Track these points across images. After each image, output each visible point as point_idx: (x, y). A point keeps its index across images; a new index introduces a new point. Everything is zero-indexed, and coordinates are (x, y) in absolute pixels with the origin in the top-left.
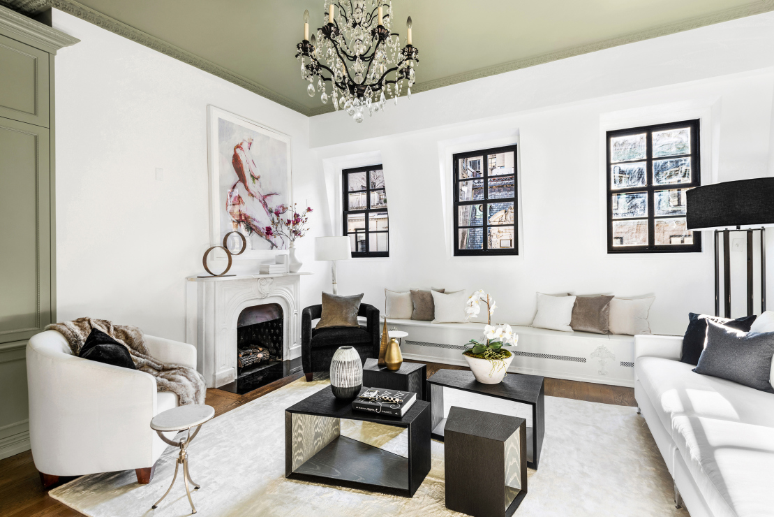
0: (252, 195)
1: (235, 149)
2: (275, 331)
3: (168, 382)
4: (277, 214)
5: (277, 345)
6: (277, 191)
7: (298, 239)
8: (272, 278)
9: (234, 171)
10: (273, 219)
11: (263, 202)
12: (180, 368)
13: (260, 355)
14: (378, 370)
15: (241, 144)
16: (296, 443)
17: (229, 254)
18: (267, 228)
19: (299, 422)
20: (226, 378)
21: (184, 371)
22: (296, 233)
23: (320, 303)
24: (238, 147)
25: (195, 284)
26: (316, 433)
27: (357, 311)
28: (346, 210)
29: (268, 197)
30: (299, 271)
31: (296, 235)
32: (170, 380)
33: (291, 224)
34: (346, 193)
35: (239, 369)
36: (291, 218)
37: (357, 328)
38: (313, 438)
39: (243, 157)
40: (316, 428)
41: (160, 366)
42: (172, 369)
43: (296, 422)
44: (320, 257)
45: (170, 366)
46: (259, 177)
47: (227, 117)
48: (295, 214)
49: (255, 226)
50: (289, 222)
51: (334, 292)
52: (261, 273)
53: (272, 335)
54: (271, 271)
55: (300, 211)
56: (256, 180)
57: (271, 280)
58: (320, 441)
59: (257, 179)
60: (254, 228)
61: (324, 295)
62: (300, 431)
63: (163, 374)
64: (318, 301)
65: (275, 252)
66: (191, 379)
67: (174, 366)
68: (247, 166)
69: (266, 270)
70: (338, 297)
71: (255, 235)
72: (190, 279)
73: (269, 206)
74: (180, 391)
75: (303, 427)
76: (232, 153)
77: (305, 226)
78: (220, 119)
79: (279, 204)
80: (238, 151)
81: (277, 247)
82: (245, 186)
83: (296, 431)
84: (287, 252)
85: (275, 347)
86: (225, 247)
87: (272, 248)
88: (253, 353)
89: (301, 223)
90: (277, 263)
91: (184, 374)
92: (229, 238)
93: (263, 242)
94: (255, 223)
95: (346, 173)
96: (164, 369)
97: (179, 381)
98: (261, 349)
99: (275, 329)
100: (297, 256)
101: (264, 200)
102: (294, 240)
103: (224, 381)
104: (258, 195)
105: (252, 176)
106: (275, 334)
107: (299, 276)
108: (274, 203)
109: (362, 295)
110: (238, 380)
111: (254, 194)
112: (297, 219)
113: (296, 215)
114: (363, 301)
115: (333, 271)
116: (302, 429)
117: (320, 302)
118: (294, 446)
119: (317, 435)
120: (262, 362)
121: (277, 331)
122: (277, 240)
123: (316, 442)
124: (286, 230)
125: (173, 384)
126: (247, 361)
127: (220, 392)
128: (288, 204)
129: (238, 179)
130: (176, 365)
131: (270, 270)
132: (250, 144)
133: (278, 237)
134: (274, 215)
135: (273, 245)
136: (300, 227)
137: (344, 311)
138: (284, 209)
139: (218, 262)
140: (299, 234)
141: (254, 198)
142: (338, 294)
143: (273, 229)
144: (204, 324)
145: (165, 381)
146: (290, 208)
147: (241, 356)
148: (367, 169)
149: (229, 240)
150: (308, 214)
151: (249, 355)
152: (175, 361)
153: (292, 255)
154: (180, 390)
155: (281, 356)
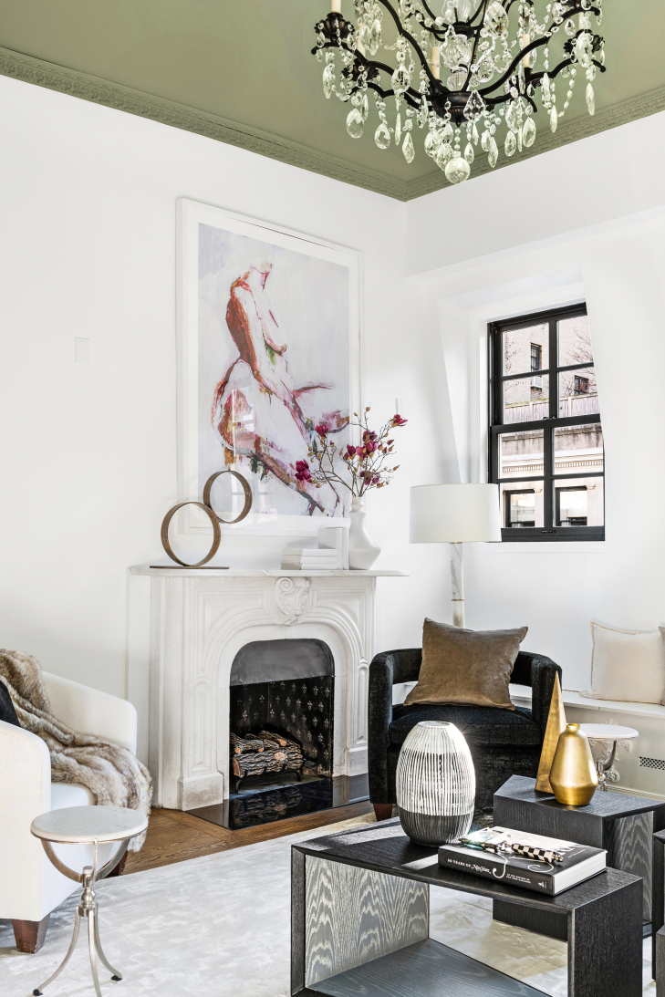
0: (269, 391)
1: (232, 289)
2: (315, 706)
3: (77, 766)
4: (323, 431)
5: (321, 737)
6: (326, 381)
7: (371, 491)
8: (307, 579)
9: (230, 338)
10: (315, 444)
11: (291, 404)
12: (103, 745)
13: (281, 756)
14: (533, 800)
15: (246, 278)
16: (314, 924)
17: (216, 521)
18: (298, 463)
19: (324, 880)
20: (206, 792)
21: (111, 751)
22: (369, 478)
23: (418, 644)
24: (239, 283)
25: (145, 581)
26: (367, 917)
27: (509, 669)
28: (496, 424)
29: (304, 395)
30: (374, 568)
31: (367, 481)
32: (80, 762)
33: (357, 457)
34: (496, 381)
35: (233, 778)
36: (357, 441)
37: (505, 709)
38: (357, 925)
39: (249, 309)
40: (365, 904)
41: (67, 737)
42: (89, 745)
43: (314, 879)
44: (421, 533)
45: (86, 740)
46: (284, 349)
47: (216, 220)
48: (367, 433)
49: (272, 459)
50: (351, 451)
51: (457, 621)
52: (285, 566)
53: (310, 715)
54: (305, 562)
55: (377, 424)
56: (276, 356)
57: (305, 584)
58: (375, 936)
59: (280, 353)
60: (271, 464)
61: (429, 627)
62: (324, 900)
63: (70, 750)
64: (414, 640)
65: (318, 520)
66: (122, 767)
67: (93, 740)
68: (259, 323)
69: (293, 560)
70: (461, 632)
71: (273, 482)
72: (137, 570)
73: (306, 415)
74: (99, 788)
75: (334, 894)
76: (227, 298)
77: (389, 461)
78: (202, 226)
79: (330, 410)
80: (239, 292)
81: (322, 510)
82: (253, 369)
83: (314, 898)
84: (346, 523)
85: (316, 744)
86: (207, 505)
87: (311, 512)
88: (266, 749)
89: (377, 453)
90: (322, 547)
91: (109, 757)
92: (215, 484)
93: (290, 496)
94: (273, 454)
95: (496, 330)
96: (75, 744)
97: (98, 768)
98: (283, 742)
99: (315, 700)
100: (370, 533)
101: (294, 401)
102: (361, 495)
103: (200, 800)
104: (280, 390)
105: (268, 347)
106: (316, 712)
107: (373, 578)
108: (315, 408)
109: (524, 631)
110: (232, 802)
111: (273, 388)
112: (370, 443)
113: (369, 437)
114: (526, 646)
115: (453, 570)
116: (330, 898)
117: (416, 642)
118: (311, 932)
119: (368, 922)
120: (285, 773)
121: (321, 705)
122: (322, 493)
123: (364, 936)
124: (342, 470)
125: (85, 769)
126: (254, 765)
127: (190, 820)
128: (353, 408)
129: (238, 354)
130: (97, 738)
131: (303, 560)
132: (266, 275)
133: (325, 487)
134: (315, 434)
135: (314, 506)
136: (376, 462)
137: (475, 666)
138: (343, 422)
139: (192, 536)
140: (376, 481)
141: (273, 396)
142: (465, 626)
143: (313, 467)
144: (162, 669)
145: (72, 762)
146: (353, 419)
147: (239, 750)
148: (551, 317)
149: (216, 487)
150: (395, 432)
151: (256, 751)
152: (96, 733)
153: (356, 530)
154: (98, 785)
155: (328, 764)
